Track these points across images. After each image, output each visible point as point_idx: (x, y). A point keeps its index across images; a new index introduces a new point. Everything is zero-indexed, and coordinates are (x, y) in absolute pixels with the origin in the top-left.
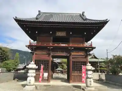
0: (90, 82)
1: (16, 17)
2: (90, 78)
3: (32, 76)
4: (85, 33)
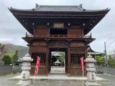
0: (93, 76)
1: (11, 7)
2: (92, 72)
3: (27, 70)
4: (84, 24)
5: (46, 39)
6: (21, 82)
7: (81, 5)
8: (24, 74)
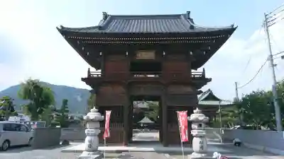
2: (201, 137)
4: (191, 53)
5: (124, 81)
6: (85, 154)
7: (189, 13)
8: (90, 141)
